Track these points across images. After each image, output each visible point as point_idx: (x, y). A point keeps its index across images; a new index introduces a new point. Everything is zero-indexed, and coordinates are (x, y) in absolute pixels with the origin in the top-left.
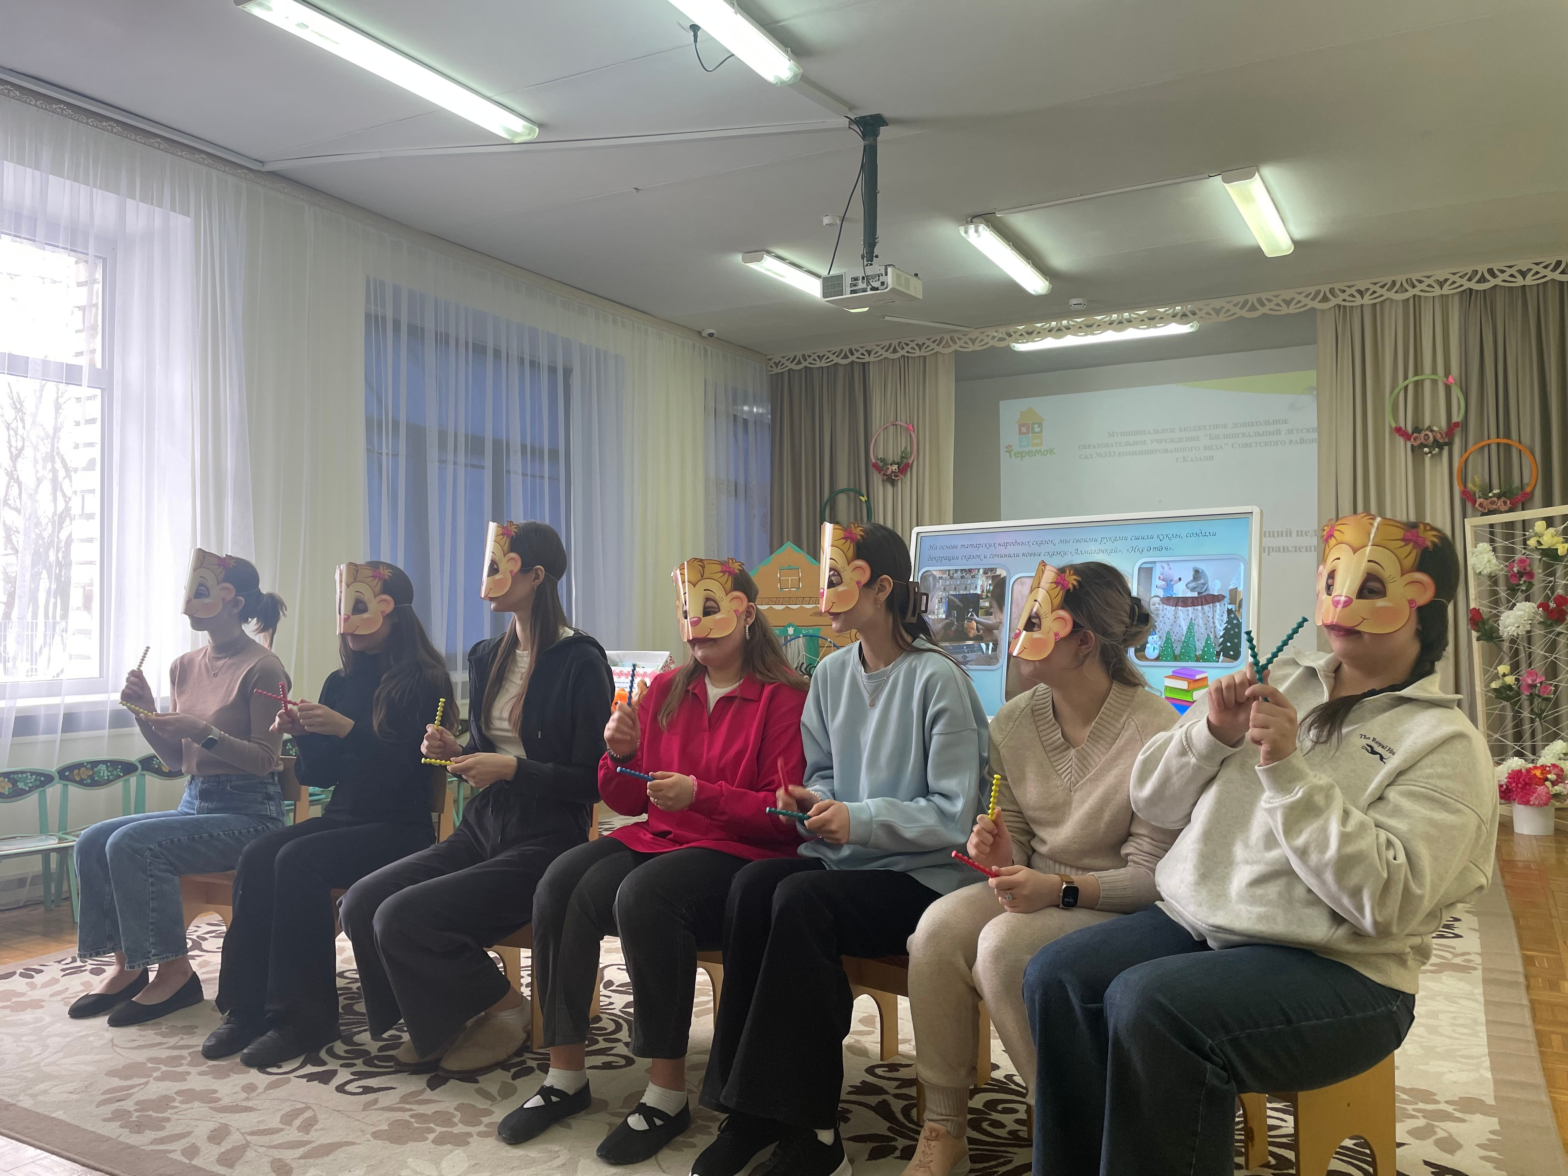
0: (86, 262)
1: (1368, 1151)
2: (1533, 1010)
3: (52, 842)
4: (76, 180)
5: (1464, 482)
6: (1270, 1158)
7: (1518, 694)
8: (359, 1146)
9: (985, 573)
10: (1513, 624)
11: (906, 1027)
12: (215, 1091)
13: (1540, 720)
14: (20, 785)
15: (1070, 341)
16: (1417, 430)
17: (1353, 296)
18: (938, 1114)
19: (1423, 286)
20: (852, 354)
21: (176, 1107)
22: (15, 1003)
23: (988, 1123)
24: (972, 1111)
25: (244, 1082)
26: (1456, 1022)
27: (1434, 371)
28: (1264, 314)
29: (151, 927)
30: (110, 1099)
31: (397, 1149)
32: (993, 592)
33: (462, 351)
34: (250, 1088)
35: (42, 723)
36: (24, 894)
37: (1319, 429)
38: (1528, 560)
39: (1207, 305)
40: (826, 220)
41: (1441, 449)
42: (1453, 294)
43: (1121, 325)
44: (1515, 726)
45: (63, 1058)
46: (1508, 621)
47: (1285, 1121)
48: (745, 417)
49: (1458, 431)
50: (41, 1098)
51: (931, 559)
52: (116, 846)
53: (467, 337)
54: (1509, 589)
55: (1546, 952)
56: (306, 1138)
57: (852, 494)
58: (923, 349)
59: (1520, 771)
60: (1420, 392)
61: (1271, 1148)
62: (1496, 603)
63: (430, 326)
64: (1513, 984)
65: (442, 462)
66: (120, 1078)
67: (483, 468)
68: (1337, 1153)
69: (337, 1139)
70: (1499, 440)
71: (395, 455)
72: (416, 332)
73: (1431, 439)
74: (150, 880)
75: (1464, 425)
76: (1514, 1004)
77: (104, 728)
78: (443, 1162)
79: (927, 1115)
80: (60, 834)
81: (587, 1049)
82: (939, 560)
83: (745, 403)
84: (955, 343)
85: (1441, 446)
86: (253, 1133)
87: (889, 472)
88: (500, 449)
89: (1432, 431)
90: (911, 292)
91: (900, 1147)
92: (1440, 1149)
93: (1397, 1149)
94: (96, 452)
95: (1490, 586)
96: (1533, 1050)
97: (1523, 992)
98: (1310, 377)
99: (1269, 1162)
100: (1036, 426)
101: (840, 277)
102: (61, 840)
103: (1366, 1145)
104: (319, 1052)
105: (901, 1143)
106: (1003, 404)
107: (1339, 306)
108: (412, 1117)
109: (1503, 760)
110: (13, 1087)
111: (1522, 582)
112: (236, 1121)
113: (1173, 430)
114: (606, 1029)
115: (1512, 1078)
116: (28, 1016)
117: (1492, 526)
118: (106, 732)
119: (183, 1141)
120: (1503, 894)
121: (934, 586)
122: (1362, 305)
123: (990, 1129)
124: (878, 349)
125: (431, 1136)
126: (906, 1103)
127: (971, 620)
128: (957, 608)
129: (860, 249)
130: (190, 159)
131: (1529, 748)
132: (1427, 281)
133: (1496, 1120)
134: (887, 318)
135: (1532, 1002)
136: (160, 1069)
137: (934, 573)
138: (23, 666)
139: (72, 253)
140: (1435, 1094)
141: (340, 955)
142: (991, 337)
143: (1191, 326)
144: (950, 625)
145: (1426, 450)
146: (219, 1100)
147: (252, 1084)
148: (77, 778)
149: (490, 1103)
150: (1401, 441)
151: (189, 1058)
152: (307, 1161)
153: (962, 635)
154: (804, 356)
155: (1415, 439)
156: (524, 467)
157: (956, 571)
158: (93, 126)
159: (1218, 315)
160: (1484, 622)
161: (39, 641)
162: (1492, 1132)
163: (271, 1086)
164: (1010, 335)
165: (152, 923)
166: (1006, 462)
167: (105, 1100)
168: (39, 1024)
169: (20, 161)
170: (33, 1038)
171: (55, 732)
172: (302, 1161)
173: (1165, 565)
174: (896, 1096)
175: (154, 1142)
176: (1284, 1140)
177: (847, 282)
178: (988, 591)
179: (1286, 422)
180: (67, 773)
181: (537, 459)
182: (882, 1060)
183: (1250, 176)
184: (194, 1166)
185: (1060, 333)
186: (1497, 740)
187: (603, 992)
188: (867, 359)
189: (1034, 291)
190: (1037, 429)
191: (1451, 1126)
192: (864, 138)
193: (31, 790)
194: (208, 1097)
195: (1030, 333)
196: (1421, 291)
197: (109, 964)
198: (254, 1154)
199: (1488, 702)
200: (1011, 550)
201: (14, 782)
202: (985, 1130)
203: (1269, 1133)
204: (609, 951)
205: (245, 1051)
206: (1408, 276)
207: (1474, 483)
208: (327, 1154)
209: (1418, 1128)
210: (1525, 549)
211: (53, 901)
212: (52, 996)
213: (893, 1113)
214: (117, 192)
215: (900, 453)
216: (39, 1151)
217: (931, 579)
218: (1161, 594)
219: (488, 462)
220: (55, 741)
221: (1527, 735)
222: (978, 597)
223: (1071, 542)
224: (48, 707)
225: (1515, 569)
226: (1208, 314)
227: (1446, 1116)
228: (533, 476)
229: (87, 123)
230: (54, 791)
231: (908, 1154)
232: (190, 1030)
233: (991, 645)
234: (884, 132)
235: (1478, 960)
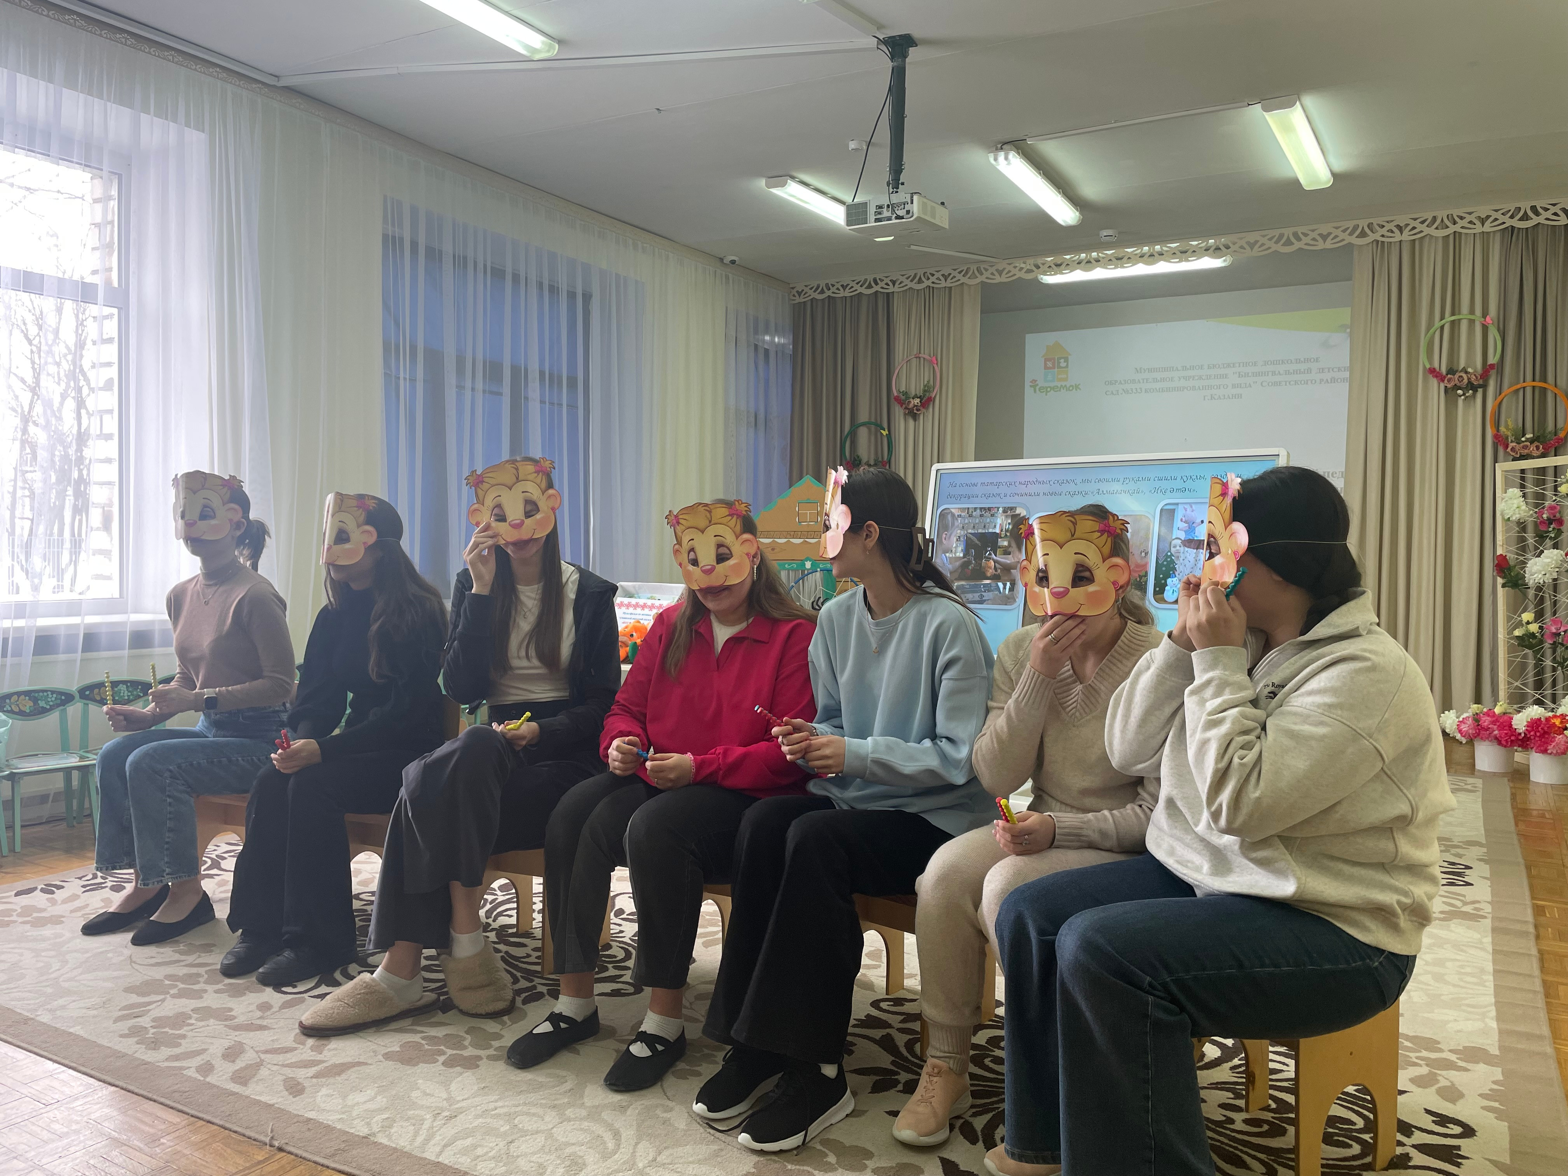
0: (101, 178)
1: (1369, 1098)
2: (1542, 960)
3: (73, 760)
4: (90, 93)
5: (1497, 424)
6: (1270, 1102)
7: (1541, 642)
8: (371, 1067)
9: (1005, 511)
10: (1540, 572)
11: (911, 962)
12: (231, 1010)
13: (1562, 669)
14: (42, 704)
15: (1099, 274)
16: (1451, 371)
17: (1392, 232)
18: (941, 1051)
19: (1464, 223)
20: (877, 284)
21: (192, 1024)
22: (36, 918)
23: (990, 1059)
24: (975, 1047)
25: (260, 1001)
26: (1463, 971)
27: (1472, 311)
28: (1300, 249)
29: (166, 846)
30: (127, 1015)
31: (409, 1070)
32: (1011, 532)
33: (481, 275)
34: (265, 1007)
35: (62, 642)
36: (46, 811)
37: (1351, 369)
38: (1558, 507)
39: (1241, 239)
40: (852, 145)
41: (1475, 390)
42: (1494, 232)
43: (1152, 258)
44: (1536, 675)
45: (81, 974)
46: (1535, 569)
47: (1287, 1065)
48: (766, 347)
49: (1493, 373)
50: (58, 1013)
51: (950, 496)
52: (136, 765)
53: (485, 261)
54: (1537, 536)
55: (1557, 902)
56: (319, 1057)
57: (873, 427)
58: (949, 280)
59: (1539, 719)
60: (1456, 331)
61: (1271, 1092)
62: (1523, 549)
63: (448, 248)
64: (1524, 934)
65: (460, 387)
66: (138, 995)
67: (501, 394)
68: (1339, 1099)
69: (349, 1060)
70: (1534, 384)
71: (413, 380)
72: (434, 255)
73: (1466, 381)
74: (168, 800)
75: (1500, 367)
76: (1523, 954)
77: (123, 649)
78: (453, 1085)
79: (930, 1051)
80: (81, 752)
81: (596, 976)
82: (959, 498)
83: (767, 332)
84: (981, 274)
85: (1475, 389)
86: (266, 1052)
87: (911, 406)
88: (518, 375)
89: (1466, 372)
90: (937, 221)
91: (903, 1081)
92: (1442, 1098)
93: (1399, 1097)
94: (113, 372)
95: (1519, 532)
96: (1540, 1002)
97: (1532, 943)
98: (1344, 315)
99: (1269, 1105)
100: (1062, 360)
101: (865, 205)
102: (82, 758)
103: (1365, 1091)
104: (334, 971)
105: (904, 1077)
106: (1029, 337)
107: (1377, 241)
108: (423, 1038)
109: (1523, 708)
110: (32, 1002)
111: (1550, 529)
112: (248, 1038)
113: (1201, 367)
114: (615, 957)
115: (1517, 1029)
116: (48, 931)
117: (1523, 471)
118: (126, 652)
119: (199, 1058)
120: (1516, 842)
121: (953, 524)
122: (1401, 241)
123: (991, 1065)
124: (902, 279)
125: (442, 1059)
126: (911, 1037)
127: (988, 559)
128: (975, 546)
129: (886, 176)
130: (204, 73)
131: (1549, 697)
132: (1469, 218)
133: (1500, 1070)
134: (913, 247)
135: (1541, 952)
136: (176, 986)
137: (953, 510)
138: (48, 583)
139: (87, 169)
140: (1439, 1043)
141: (356, 877)
142: (1019, 269)
143: (1225, 261)
144: (968, 563)
145: (1460, 392)
146: (235, 1017)
147: (267, 1002)
148: (98, 698)
149: (500, 1027)
150: (1434, 382)
151: (206, 976)
152: (319, 1080)
153: (979, 574)
154: (827, 285)
155: (1449, 381)
156: (542, 395)
157: (975, 509)
158: (106, 38)
159: (1252, 249)
160: (1510, 569)
161: (65, 557)
162: (1494, 1082)
163: (286, 1005)
164: (1038, 267)
165: (167, 843)
166: (1031, 399)
167: (123, 1016)
168: (58, 940)
169: (33, 74)
170: (53, 953)
171: (76, 652)
172: (314, 1080)
173: (1188, 507)
174: (901, 1030)
175: (169, 1059)
176: (1285, 1084)
177: (872, 209)
178: (1007, 531)
179: (1317, 360)
180: (87, 693)
181: (556, 386)
182: (887, 994)
183: (1291, 105)
184: (209, 1083)
185: (1089, 265)
186: (1517, 688)
187: (614, 919)
188: (891, 289)
189: (1064, 221)
190: (1063, 364)
191: (1453, 1075)
192: (892, 59)
193: (52, 708)
194: (223, 1015)
195: (1058, 265)
196: (1462, 227)
197: (129, 881)
198: (268, 1072)
199: (1511, 649)
200: (1032, 489)
201: (35, 700)
202: (988, 1066)
203: (1270, 1077)
204: (620, 879)
205: (261, 970)
206: (1449, 212)
207: (1507, 427)
208: (339, 1074)
209: (1422, 1077)
210: (1555, 495)
211: (74, 818)
212: (72, 912)
213: (896, 1047)
214: (131, 106)
215: (922, 387)
216: (56, 1065)
217: (949, 517)
218: (1183, 536)
219: (506, 389)
220: (75, 661)
221: (1548, 683)
222: (996, 536)
223: (1093, 481)
224: (68, 626)
225: (1545, 516)
226: (1242, 247)
227: (1449, 1065)
228: (552, 404)
229: (101, 35)
230: (74, 709)
231: (910, 1088)
232: (207, 948)
233: (1008, 584)
234: (914, 54)
235: (1488, 908)
